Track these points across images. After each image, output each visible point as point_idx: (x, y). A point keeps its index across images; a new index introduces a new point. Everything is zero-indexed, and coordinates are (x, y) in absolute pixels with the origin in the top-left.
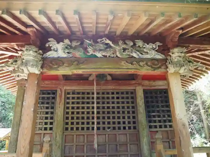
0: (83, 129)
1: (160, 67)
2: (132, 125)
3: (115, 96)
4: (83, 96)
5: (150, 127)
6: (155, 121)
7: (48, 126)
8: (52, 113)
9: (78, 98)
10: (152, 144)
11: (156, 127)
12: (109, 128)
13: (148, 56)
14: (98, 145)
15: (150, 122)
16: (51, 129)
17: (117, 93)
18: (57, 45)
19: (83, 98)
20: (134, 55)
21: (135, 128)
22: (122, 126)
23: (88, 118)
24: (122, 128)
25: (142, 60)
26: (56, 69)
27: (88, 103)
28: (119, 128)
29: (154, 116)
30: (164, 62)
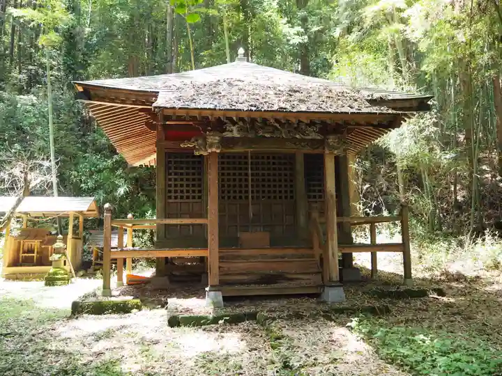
0: (235, 197)
1: (318, 148)
2: (289, 195)
3: (272, 161)
4: (234, 160)
5: (309, 197)
6: (314, 191)
7: (197, 195)
8: (200, 180)
9: (228, 163)
10: (309, 216)
11: (315, 197)
12: (263, 197)
13: (310, 137)
14: (253, 215)
15: (310, 191)
16: (200, 197)
17: (274, 158)
18: (232, 127)
19: (234, 163)
20: (298, 136)
21: (292, 197)
22: (278, 195)
23: (241, 186)
24: (278, 197)
25: (304, 140)
26: (232, 148)
27: (241, 169)
28: (275, 197)
29: (314, 186)
30: (322, 143)
